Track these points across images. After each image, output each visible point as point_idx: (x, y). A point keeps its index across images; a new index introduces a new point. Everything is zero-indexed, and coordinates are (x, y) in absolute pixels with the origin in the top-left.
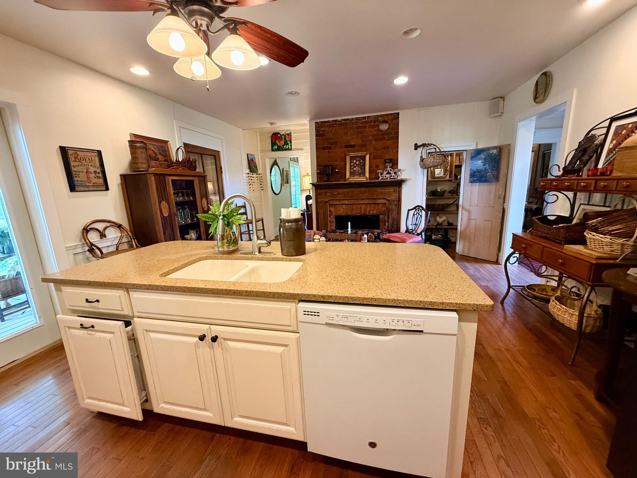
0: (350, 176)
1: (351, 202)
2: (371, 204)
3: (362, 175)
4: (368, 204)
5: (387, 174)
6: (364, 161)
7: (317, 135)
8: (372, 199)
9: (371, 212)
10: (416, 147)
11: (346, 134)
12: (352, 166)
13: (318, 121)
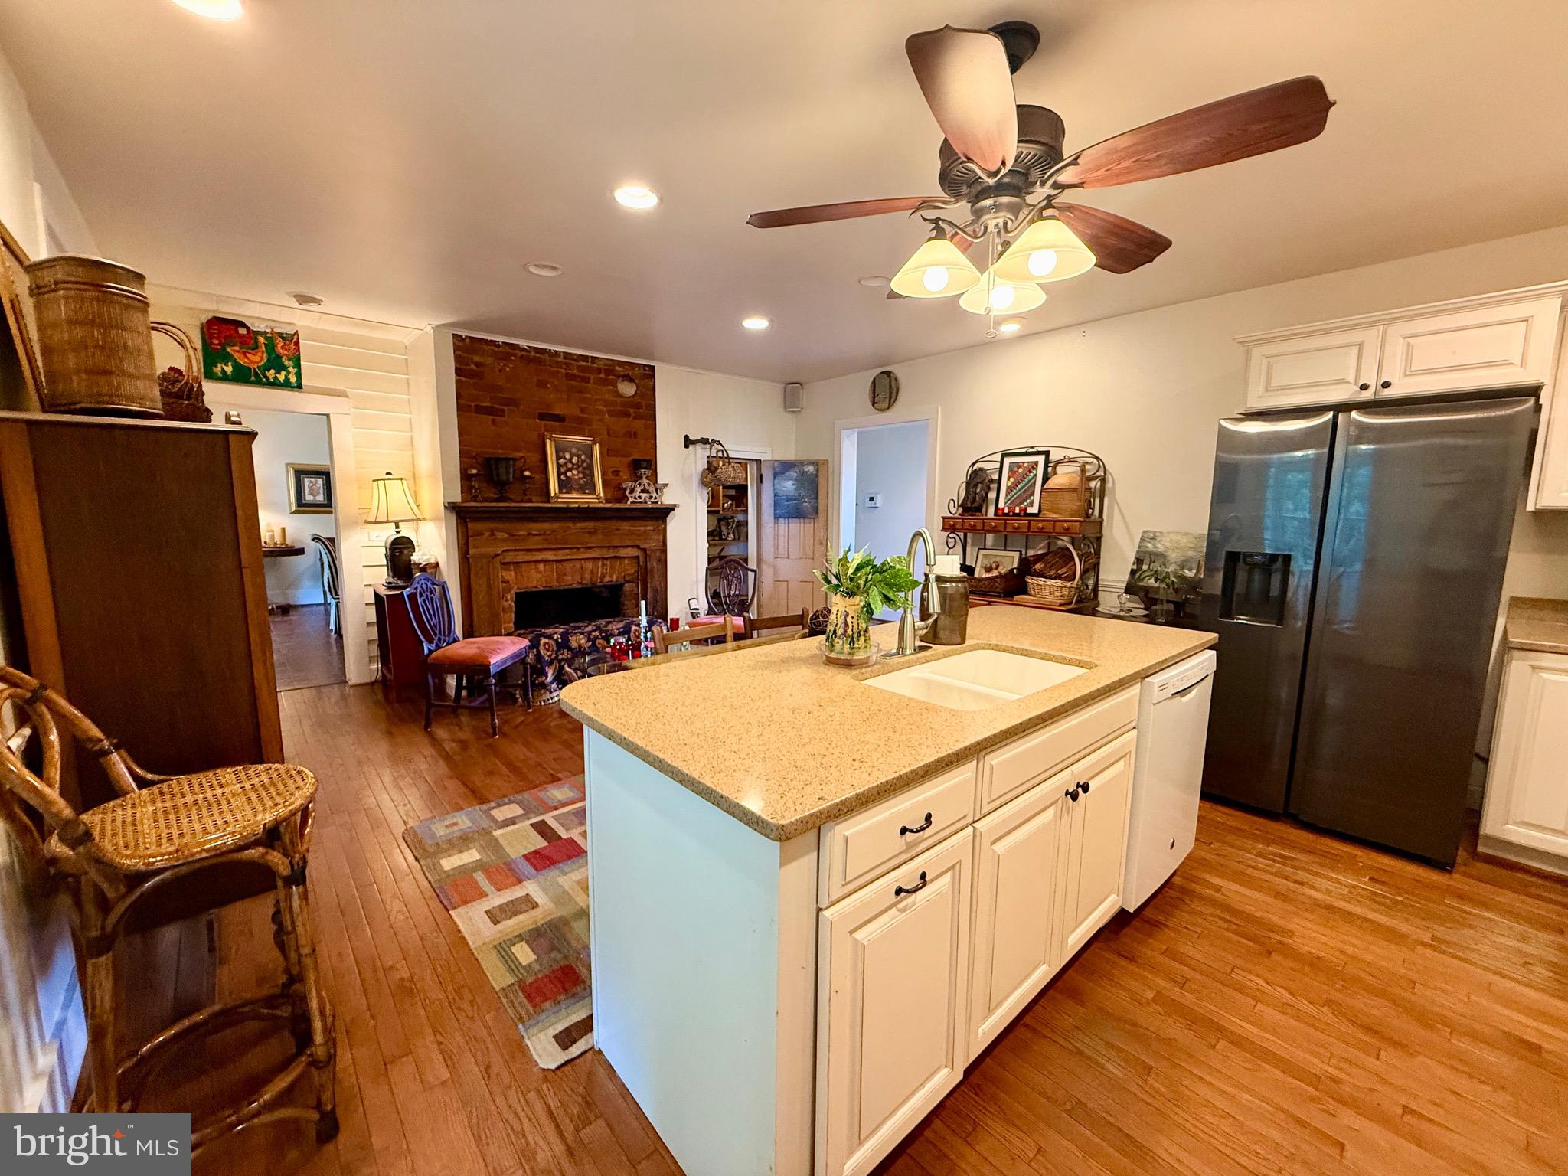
0: (561, 492)
1: (561, 555)
2: (607, 559)
3: (587, 491)
4: (599, 559)
5: (642, 491)
6: (591, 456)
7: (458, 371)
8: (608, 547)
9: (607, 579)
10: (688, 442)
11: (542, 384)
12: (561, 466)
13: (464, 333)
